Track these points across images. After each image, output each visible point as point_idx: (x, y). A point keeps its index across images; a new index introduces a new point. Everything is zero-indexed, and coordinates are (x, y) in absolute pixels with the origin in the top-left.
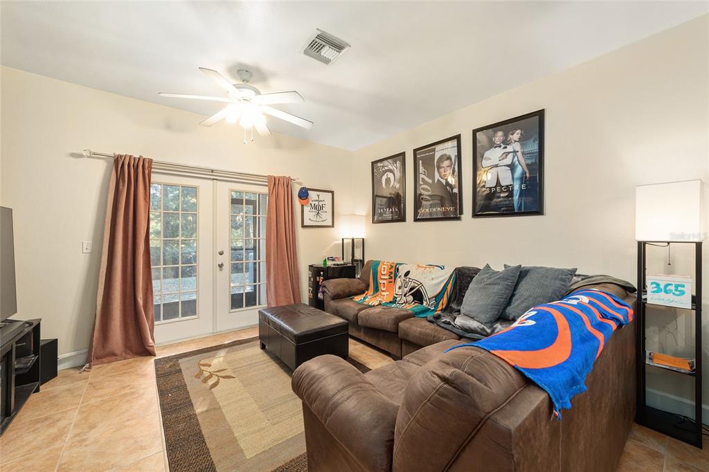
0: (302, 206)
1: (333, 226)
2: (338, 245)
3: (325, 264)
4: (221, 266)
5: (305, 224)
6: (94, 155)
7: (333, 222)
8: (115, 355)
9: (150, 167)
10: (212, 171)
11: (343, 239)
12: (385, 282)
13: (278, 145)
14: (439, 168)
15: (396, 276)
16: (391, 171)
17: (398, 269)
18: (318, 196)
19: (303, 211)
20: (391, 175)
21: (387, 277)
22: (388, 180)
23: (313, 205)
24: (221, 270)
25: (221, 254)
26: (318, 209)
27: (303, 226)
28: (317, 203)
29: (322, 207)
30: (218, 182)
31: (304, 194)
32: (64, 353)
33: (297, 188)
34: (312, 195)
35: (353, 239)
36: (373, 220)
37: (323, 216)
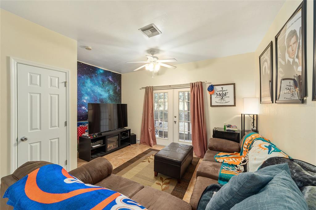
0: (211, 95)
1: (235, 105)
2: (239, 117)
3: (225, 129)
4: (175, 122)
5: (212, 105)
6: (143, 88)
7: (235, 103)
8: (145, 143)
9: (152, 89)
10: (170, 86)
13: (197, 67)
14: (288, 47)
16: (266, 61)
17: (253, 143)
18: (222, 88)
19: (211, 98)
20: (266, 63)
23: (218, 94)
24: (175, 123)
25: (175, 117)
26: (223, 95)
27: (211, 106)
28: (221, 92)
30: (174, 89)
31: (211, 88)
32: (138, 138)
33: (208, 85)
34: (218, 89)
35: (254, 115)
36: (261, 101)
37: (227, 99)
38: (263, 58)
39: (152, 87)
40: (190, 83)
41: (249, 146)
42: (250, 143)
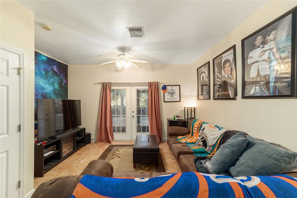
0: (164, 93)
1: (180, 101)
2: (183, 110)
3: (174, 119)
4: (133, 116)
6: (99, 83)
7: (180, 99)
8: (103, 141)
9: (111, 85)
10: (129, 83)
11: (185, 108)
12: (196, 131)
13: (153, 69)
14: (224, 68)
15: (200, 129)
16: (204, 72)
17: (202, 126)
18: (172, 88)
19: (164, 95)
20: (204, 74)
21: (196, 129)
22: (203, 77)
23: (169, 92)
24: (133, 118)
25: (133, 112)
26: (172, 94)
27: (165, 102)
28: (171, 91)
29: (174, 93)
30: (132, 87)
31: (164, 88)
32: (93, 137)
33: (162, 85)
34: (169, 88)
35: (191, 108)
36: (198, 98)
37: (175, 97)
38: (201, 70)
39: (111, 83)
40: (149, 82)
41: (199, 129)
42: (199, 126)
